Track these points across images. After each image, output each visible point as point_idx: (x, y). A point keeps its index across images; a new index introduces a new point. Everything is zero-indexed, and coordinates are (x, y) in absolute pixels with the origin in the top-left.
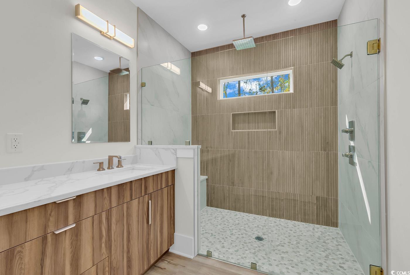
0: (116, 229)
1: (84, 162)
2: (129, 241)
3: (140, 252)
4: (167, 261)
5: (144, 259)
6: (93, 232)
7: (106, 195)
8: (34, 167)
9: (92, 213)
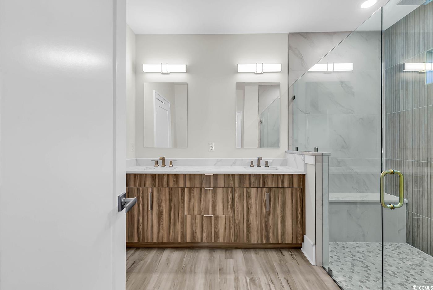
0: (238, 201)
1: (242, 160)
2: (248, 214)
3: (259, 227)
4: (291, 252)
5: (263, 234)
6: (223, 196)
7: (231, 178)
8: (217, 159)
9: (223, 186)
